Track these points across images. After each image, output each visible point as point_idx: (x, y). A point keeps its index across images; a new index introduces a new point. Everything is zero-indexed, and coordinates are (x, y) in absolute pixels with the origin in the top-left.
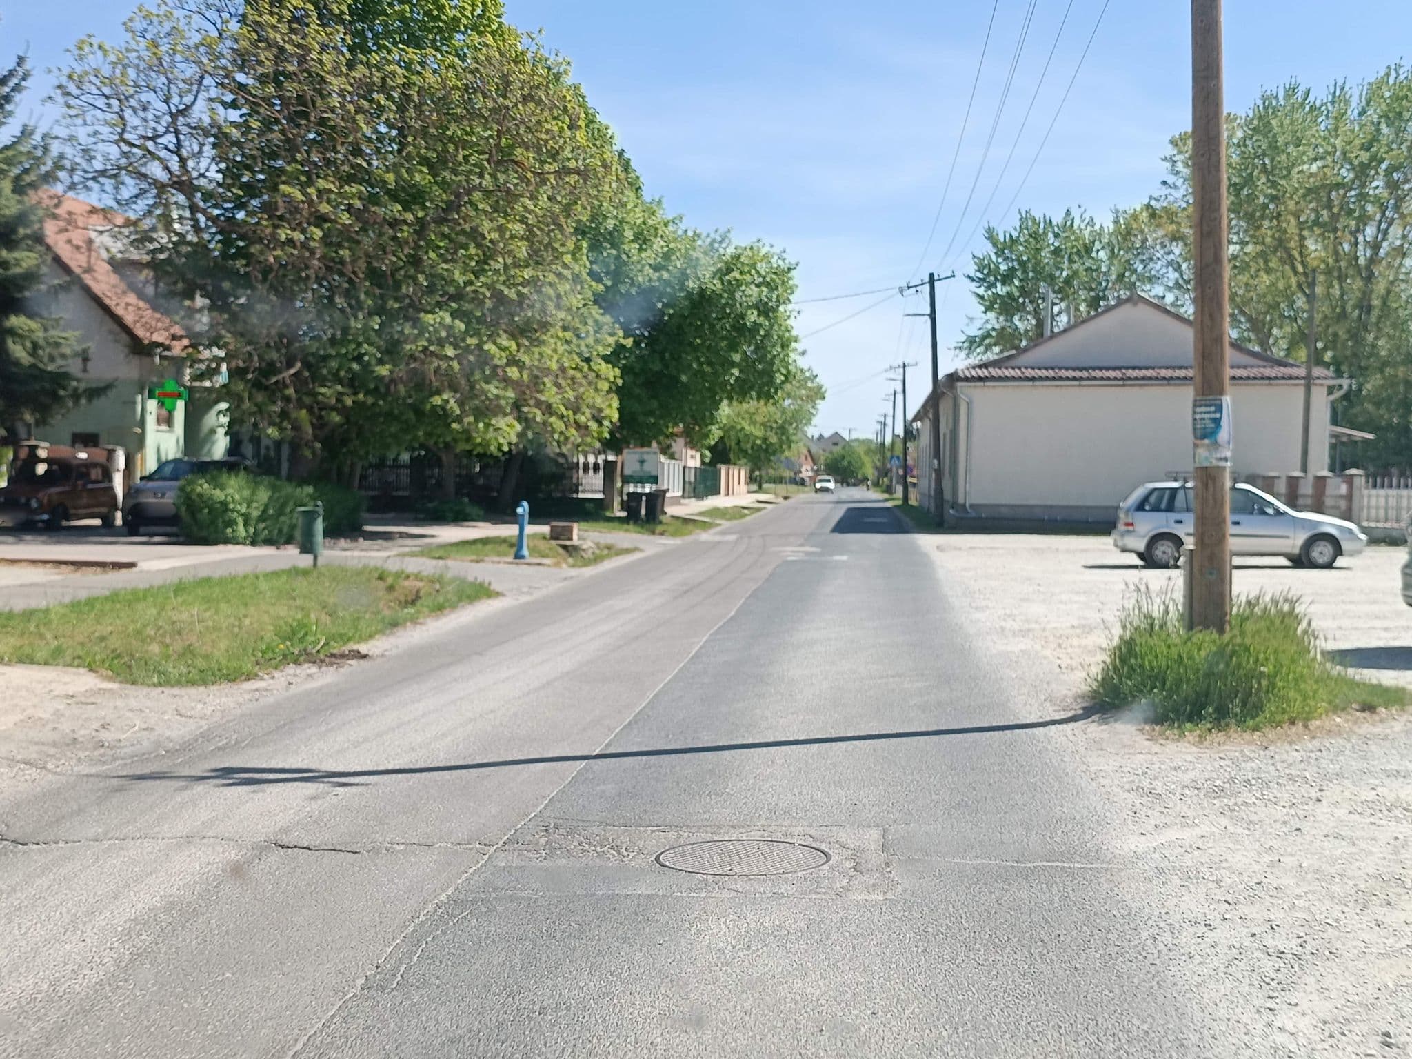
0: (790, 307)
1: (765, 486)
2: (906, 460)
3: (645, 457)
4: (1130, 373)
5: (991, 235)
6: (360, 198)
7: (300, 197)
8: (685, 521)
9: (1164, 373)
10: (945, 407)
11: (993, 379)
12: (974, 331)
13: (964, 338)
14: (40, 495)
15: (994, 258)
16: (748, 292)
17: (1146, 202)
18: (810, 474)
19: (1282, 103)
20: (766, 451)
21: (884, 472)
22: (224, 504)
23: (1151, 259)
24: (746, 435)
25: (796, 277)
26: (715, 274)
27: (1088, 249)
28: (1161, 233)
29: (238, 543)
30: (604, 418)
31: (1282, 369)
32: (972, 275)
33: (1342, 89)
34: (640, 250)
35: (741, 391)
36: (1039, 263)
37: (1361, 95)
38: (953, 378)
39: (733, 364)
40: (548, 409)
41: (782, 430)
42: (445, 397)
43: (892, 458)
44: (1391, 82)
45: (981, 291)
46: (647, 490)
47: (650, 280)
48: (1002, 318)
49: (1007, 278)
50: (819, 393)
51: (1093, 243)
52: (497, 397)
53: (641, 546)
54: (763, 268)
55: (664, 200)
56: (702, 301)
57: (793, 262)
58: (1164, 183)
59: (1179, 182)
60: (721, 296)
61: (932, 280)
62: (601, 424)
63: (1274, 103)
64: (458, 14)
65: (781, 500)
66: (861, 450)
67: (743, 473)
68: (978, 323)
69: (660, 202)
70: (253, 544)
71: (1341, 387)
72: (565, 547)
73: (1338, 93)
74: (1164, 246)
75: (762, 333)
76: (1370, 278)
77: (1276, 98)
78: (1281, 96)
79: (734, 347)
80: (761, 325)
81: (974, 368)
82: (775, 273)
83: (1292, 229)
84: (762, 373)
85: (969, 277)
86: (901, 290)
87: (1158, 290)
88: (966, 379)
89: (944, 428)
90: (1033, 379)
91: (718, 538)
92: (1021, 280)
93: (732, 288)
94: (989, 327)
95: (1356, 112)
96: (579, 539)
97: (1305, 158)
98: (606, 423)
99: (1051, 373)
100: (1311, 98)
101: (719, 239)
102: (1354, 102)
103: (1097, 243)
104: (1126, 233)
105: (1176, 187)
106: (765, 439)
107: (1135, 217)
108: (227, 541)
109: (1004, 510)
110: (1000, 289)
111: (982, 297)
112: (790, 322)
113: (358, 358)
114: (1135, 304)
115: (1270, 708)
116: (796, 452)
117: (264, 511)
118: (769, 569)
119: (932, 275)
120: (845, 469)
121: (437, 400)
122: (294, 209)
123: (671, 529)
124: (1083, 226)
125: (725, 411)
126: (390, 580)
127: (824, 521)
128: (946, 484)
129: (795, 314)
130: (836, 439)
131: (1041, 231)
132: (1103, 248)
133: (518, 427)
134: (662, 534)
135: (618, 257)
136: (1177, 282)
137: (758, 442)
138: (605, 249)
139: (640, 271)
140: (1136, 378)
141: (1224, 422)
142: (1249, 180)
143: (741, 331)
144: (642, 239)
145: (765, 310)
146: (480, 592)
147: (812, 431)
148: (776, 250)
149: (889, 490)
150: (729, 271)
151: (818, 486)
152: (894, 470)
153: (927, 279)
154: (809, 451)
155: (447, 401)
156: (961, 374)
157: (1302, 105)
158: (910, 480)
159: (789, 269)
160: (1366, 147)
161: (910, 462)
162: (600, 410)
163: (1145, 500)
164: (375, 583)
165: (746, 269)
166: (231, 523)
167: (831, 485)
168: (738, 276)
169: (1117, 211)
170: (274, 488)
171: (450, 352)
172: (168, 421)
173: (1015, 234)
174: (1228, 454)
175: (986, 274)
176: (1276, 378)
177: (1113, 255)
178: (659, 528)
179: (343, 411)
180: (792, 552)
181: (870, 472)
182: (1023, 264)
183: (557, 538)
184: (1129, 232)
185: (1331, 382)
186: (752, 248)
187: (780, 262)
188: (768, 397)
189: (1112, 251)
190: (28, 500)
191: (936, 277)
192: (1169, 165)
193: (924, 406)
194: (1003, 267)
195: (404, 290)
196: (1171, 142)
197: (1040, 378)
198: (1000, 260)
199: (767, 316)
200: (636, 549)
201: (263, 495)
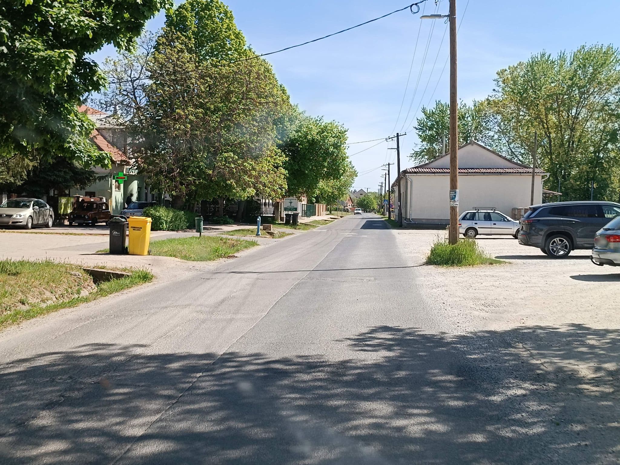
0: (345, 145)
1: (332, 212)
2: (389, 202)
3: (292, 201)
4: (470, 170)
5: (424, 111)
6: (202, 114)
7: (183, 113)
8: (306, 224)
9: (482, 170)
10: (402, 183)
11: (420, 172)
12: (417, 149)
13: (414, 152)
14: (88, 214)
15: (425, 120)
16: (330, 140)
17: (487, 98)
18: (351, 207)
19: (539, 59)
20: (333, 197)
21: (382, 207)
22: (160, 217)
23: (488, 121)
24: (325, 191)
25: (348, 134)
26: (318, 133)
27: (463, 117)
28: (492, 111)
29: (164, 230)
30: (283, 188)
31: (526, 169)
32: (417, 127)
33: (564, 54)
34: (291, 125)
35: (327, 176)
36: (443, 122)
37: (571, 57)
38: (405, 172)
39: (324, 167)
40: (264, 185)
41: (339, 189)
42: (231, 181)
43: (385, 200)
44: (582, 53)
45: (420, 133)
46: (292, 213)
47: (294, 136)
48: (429, 144)
49: (431, 128)
50: (355, 174)
51: (465, 114)
52: (249, 181)
53: (294, 232)
54: (335, 130)
55: (298, 105)
56: (313, 143)
57: (347, 128)
58: (494, 90)
59: (500, 90)
60: (320, 142)
61: (398, 136)
62: (282, 190)
63: (536, 60)
64: (231, 46)
65: (340, 218)
66: (372, 197)
67: (324, 206)
68: (419, 146)
69: (297, 106)
70: (168, 230)
71: (546, 176)
72: (268, 233)
73: (562, 56)
74: (493, 116)
75: (335, 155)
76: (573, 130)
77: (537, 58)
78: (539, 57)
79: (325, 160)
80: (334, 152)
81: (413, 168)
82: (340, 133)
83: (543, 110)
84: (335, 170)
85: (415, 128)
86: (386, 139)
87: (491, 133)
88: (410, 173)
89: (402, 191)
90: (434, 173)
91: (320, 231)
92: (436, 129)
93: (324, 138)
94: (424, 148)
95: (569, 64)
96: (273, 230)
97: (548, 83)
98: (284, 190)
99: (441, 171)
100: (551, 58)
101: (319, 120)
102: (568, 59)
103: (467, 114)
104: (478, 110)
105: (499, 92)
106: (333, 193)
107: (482, 104)
108: (160, 230)
109: (424, 221)
110: (429, 133)
111: (421, 136)
112: (346, 151)
113: (199, 167)
114: (473, 145)
115: (464, 261)
116: (345, 198)
117: (172, 219)
118: (341, 239)
119: (398, 134)
120: (365, 205)
121: (229, 182)
122: (180, 117)
123: (302, 227)
124: (462, 107)
125: (321, 184)
126: (224, 241)
127: (358, 225)
128: (403, 211)
129: (347, 148)
130: (361, 192)
131: (445, 109)
132: (470, 116)
133: (255, 191)
134: (299, 229)
135: (283, 127)
136: (499, 130)
137: (330, 194)
138: (278, 125)
139: (291, 133)
140: (472, 173)
141: (457, 196)
142: (526, 91)
143: (327, 153)
144: (291, 120)
145: (336, 146)
146: (254, 244)
147: (352, 189)
148: (340, 124)
149: (383, 214)
150: (323, 132)
151: (355, 211)
152: (385, 205)
153: (396, 135)
154: (350, 198)
155: (232, 183)
156: (408, 171)
157: (547, 61)
158: (391, 210)
159: (345, 131)
160: (571, 79)
161: (391, 203)
162: (282, 185)
163: (465, 216)
164: (220, 241)
165: (329, 131)
166: (162, 223)
167: (360, 212)
168: (326, 134)
169: (475, 101)
170: (174, 212)
171: (233, 166)
172: (118, 187)
173: (434, 110)
174: (458, 203)
175: (422, 127)
176: (523, 173)
177: (473, 119)
178: (298, 227)
179: (196, 186)
180: (347, 234)
181: (376, 207)
182: (437, 123)
183: (265, 230)
184: (480, 110)
185: (543, 174)
186: (331, 123)
187: (342, 128)
188: (337, 178)
189: (473, 117)
190: (85, 216)
191: (399, 135)
192: (496, 82)
193: (396, 181)
194: (429, 124)
195: (216, 144)
196: (497, 73)
197: (437, 172)
198: (428, 121)
199: (337, 149)
200: (293, 234)
201: (171, 214)
